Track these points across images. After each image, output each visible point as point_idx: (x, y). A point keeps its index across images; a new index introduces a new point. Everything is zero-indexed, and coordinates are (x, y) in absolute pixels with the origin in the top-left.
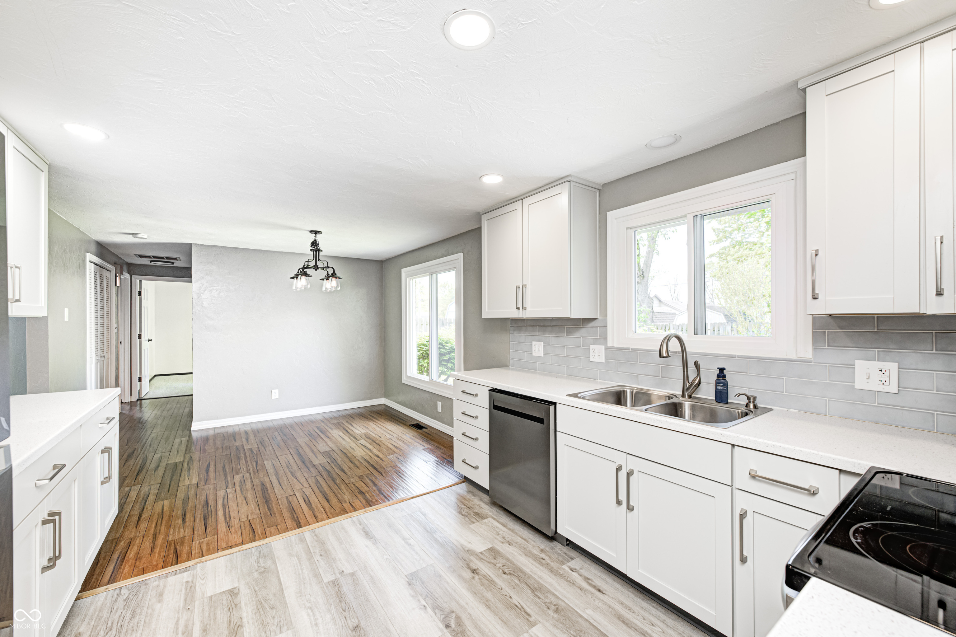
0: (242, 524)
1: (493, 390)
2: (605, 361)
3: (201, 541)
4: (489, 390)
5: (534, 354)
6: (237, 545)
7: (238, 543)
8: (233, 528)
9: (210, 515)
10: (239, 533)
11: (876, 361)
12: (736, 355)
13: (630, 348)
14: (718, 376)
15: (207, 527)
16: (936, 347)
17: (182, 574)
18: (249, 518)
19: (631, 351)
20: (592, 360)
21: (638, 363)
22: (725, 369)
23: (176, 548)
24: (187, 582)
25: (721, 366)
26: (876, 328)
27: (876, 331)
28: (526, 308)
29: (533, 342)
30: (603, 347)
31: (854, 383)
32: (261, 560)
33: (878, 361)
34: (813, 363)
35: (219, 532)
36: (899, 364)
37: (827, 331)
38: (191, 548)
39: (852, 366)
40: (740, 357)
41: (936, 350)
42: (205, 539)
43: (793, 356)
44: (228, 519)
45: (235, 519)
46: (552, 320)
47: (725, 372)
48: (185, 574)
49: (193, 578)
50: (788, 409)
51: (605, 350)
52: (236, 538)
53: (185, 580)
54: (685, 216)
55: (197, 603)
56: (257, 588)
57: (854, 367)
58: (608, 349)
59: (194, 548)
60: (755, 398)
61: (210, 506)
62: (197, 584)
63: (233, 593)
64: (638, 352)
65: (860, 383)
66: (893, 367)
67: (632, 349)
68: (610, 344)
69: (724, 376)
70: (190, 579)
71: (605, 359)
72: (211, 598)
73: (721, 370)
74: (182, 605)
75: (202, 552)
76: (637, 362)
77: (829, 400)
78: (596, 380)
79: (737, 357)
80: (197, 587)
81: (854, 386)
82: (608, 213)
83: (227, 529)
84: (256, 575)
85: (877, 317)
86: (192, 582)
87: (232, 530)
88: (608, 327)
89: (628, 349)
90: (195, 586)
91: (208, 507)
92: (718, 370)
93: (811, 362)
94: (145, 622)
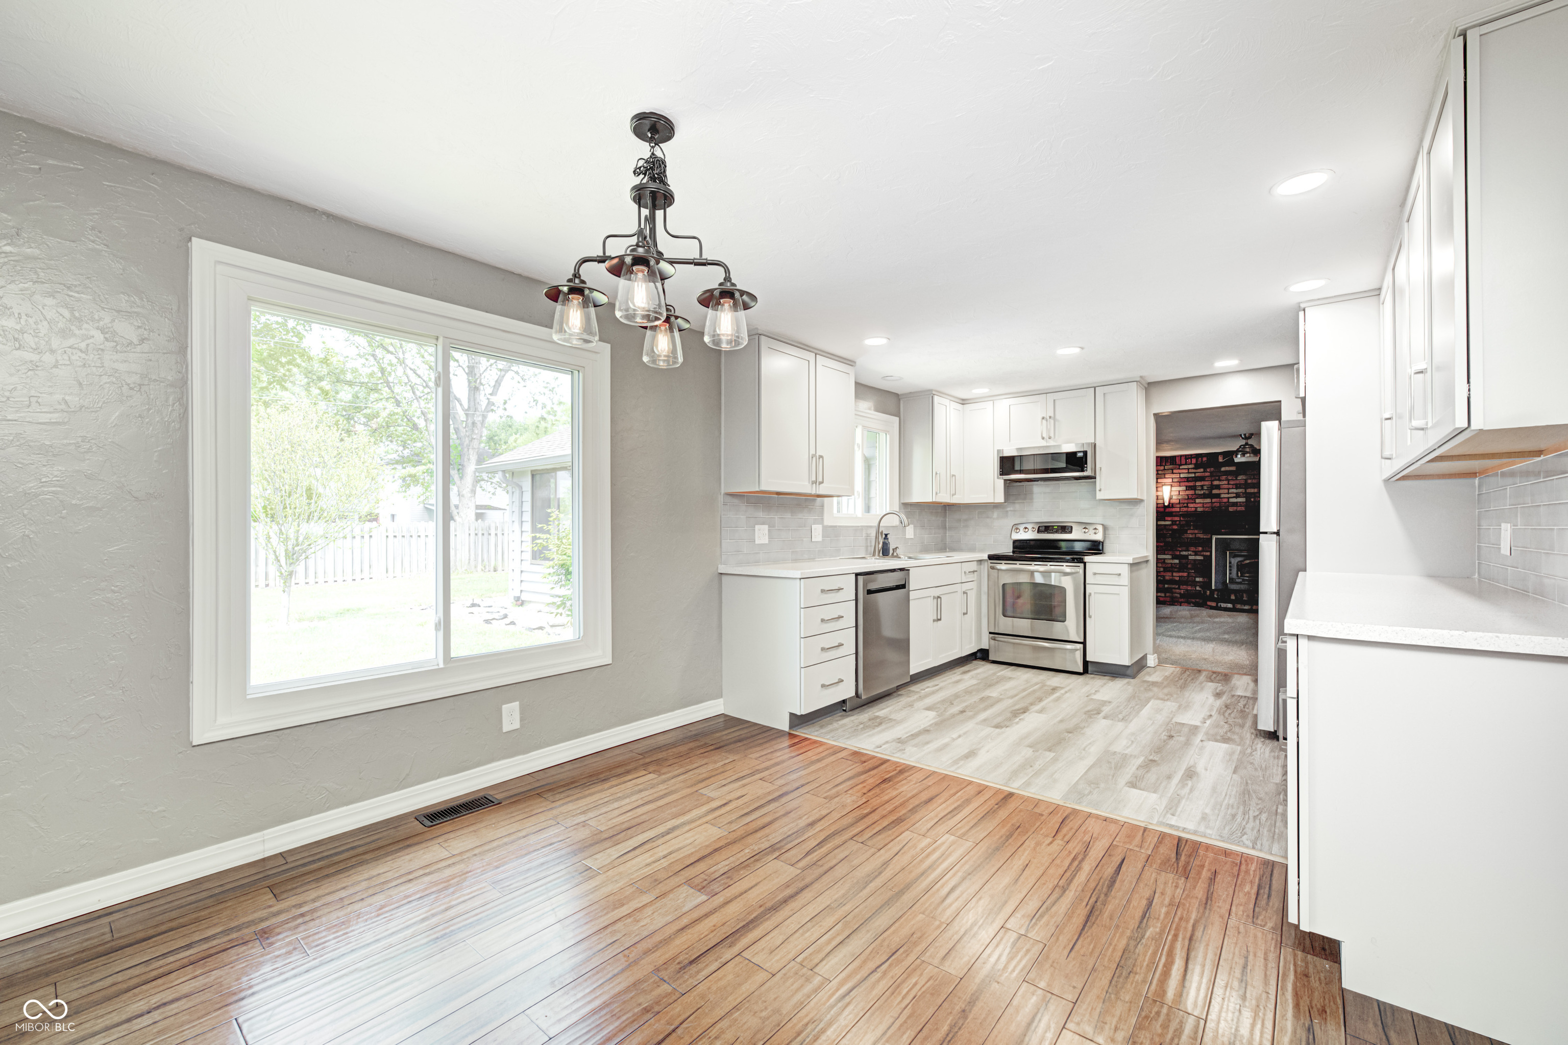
0: (1066, 839)
3: (1138, 849)
6: (1098, 817)
7: (1094, 820)
8: (1085, 839)
9: (1101, 883)
10: (1083, 828)
15: (1118, 863)
17: (1176, 824)
18: (1050, 839)
23: (1177, 859)
24: (1173, 815)
32: (1086, 792)
35: (1107, 845)
38: (1156, 847)
42: (1131, 847)
44: (1080, 858)
45: (1070, 852)
48: (1173, 823)
49: (1165, 815)
52: (1093, 827)
53: (1175, 818)
55: (1169, 795)
56: (1110, 777)
59: (1152, 846)
61: (1088, 907)
62: (1163, 808)
63: (1133, 785)
68: (826, 523)
70: (1169, 816)
72: (1155, 792)
74: (1184, 801)
75: (1143, 834)
80: (1164, 805)
83: (1094, 842)
84: (1102, 785)
86: (1167, 812)
87: (1087, 838)
90: (1166, 807)
91: (1093, 908)
94: (1221, 806)
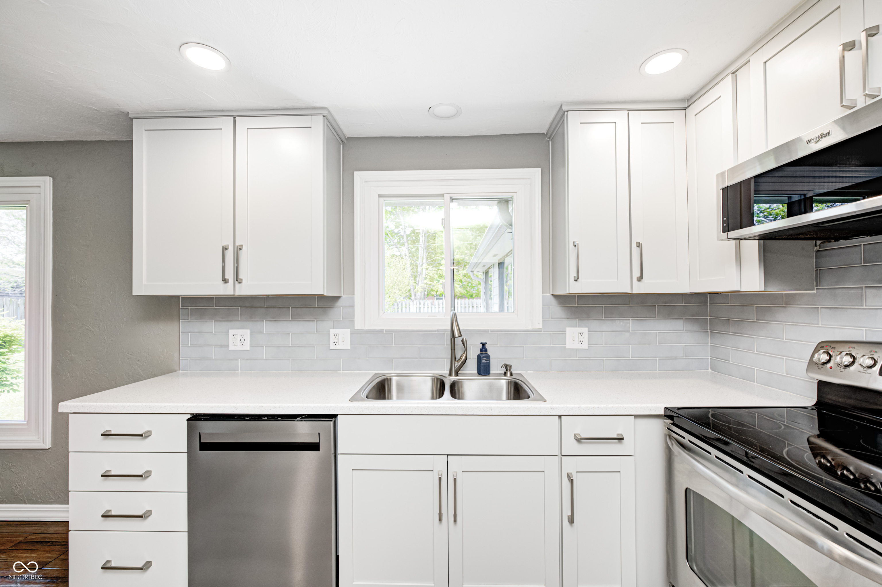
1: (195, 418)
2: (351, 347)
4: (187, 420)
5: (232, 347)
11: (577, 327)
12: (489, 330)
13: (384, 330)
14: (481, 350)
16: (604, 317)
19: (385, 333)
20: (332, 347)
21: (394, 346)
22: (486, 343)
25: (484, 341)
26: (577, 304)
27: (577, 306)
28: (242, 279)
29: (230, 330)
30: (348, 331)
31: (566, 344)
33: (578, 327)
34: (542, 332)
36: (588, 328)
37: (550, 306)
39: (564, 332)
40: (492, 331)
41: (605, 318)
43: (530, 328)
46: (268, 298)
47: (487, 346)
50: (526, 371)
51: (351, 334)
54: (443, 195)
57: (565, 332)
58: (354, 333)
60: (511, 367)
64: (393, 333)
65: (570, 344)
66: (585, 330)
67: (387, 331)
68: (358, 326)
69: (486, 350)
71: (351, 345)
73: (484, 345)
76: (392, 345)
77: (552, 360)
78: (338, 372)
79: (490, 332)
81: (565, 347)
82: (356, 173)
85: (578, 296)
88: (356, 307)
89: (381, 331)
92: (481, 344)
93: (541, 332)
